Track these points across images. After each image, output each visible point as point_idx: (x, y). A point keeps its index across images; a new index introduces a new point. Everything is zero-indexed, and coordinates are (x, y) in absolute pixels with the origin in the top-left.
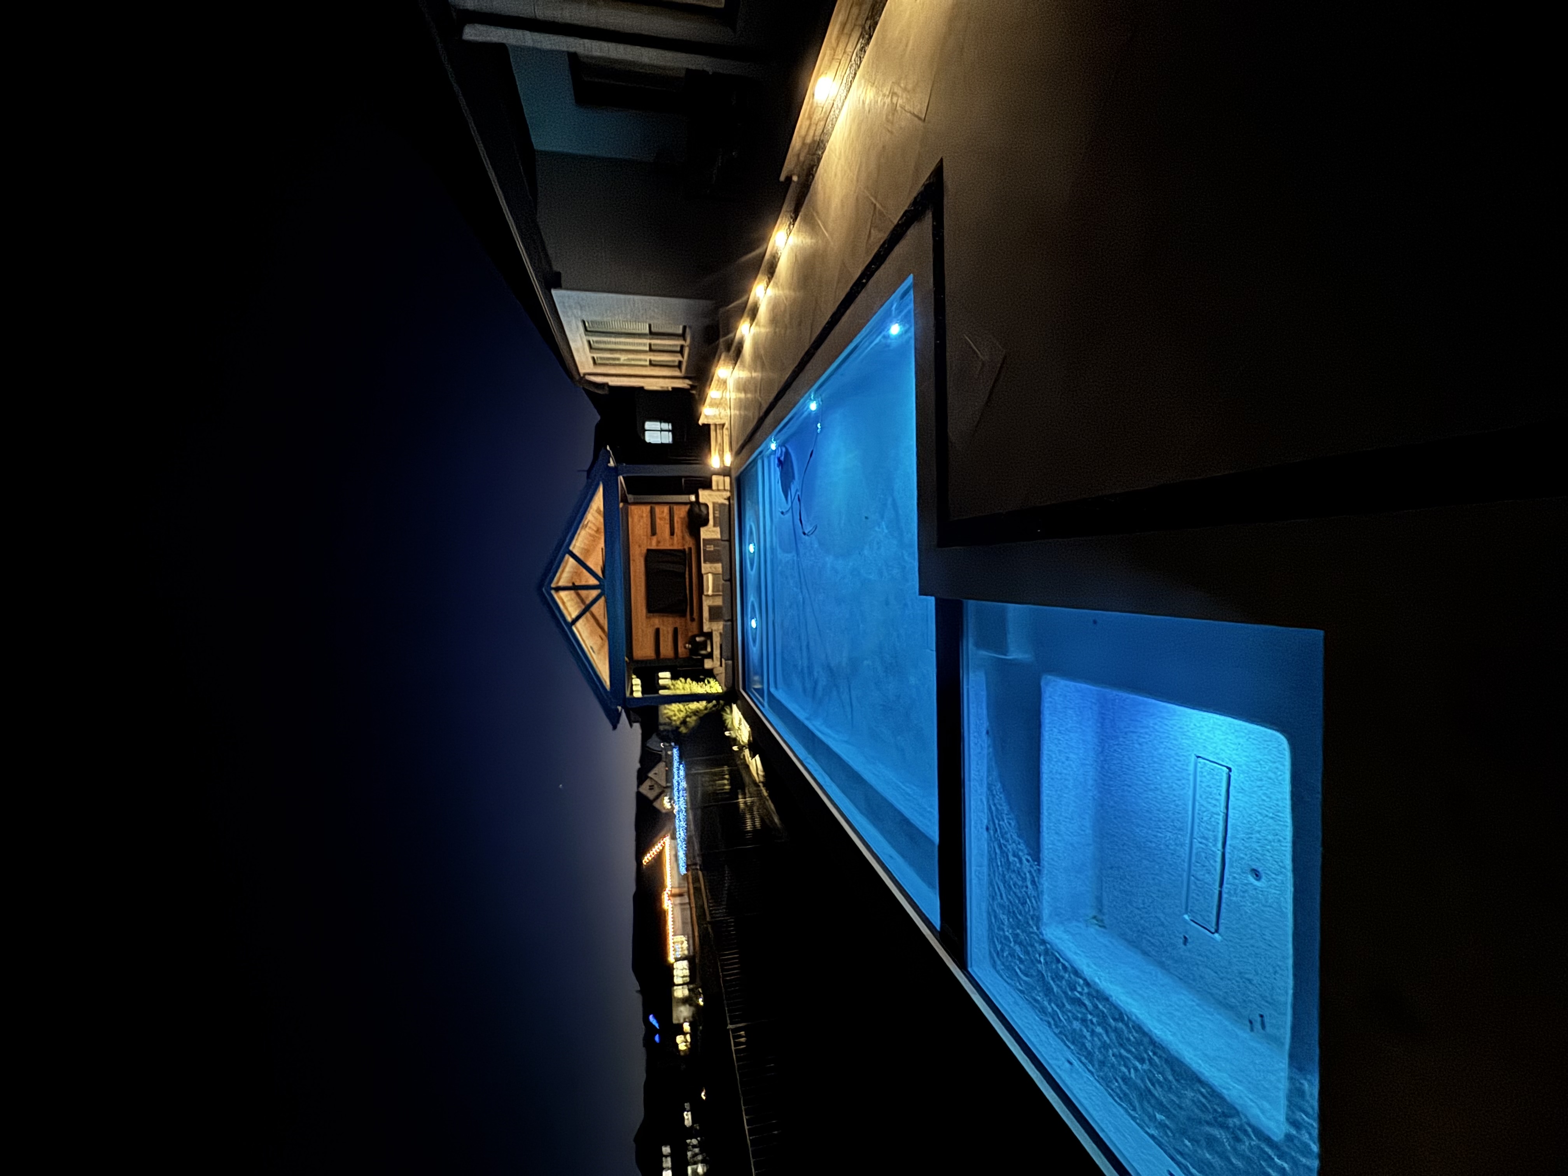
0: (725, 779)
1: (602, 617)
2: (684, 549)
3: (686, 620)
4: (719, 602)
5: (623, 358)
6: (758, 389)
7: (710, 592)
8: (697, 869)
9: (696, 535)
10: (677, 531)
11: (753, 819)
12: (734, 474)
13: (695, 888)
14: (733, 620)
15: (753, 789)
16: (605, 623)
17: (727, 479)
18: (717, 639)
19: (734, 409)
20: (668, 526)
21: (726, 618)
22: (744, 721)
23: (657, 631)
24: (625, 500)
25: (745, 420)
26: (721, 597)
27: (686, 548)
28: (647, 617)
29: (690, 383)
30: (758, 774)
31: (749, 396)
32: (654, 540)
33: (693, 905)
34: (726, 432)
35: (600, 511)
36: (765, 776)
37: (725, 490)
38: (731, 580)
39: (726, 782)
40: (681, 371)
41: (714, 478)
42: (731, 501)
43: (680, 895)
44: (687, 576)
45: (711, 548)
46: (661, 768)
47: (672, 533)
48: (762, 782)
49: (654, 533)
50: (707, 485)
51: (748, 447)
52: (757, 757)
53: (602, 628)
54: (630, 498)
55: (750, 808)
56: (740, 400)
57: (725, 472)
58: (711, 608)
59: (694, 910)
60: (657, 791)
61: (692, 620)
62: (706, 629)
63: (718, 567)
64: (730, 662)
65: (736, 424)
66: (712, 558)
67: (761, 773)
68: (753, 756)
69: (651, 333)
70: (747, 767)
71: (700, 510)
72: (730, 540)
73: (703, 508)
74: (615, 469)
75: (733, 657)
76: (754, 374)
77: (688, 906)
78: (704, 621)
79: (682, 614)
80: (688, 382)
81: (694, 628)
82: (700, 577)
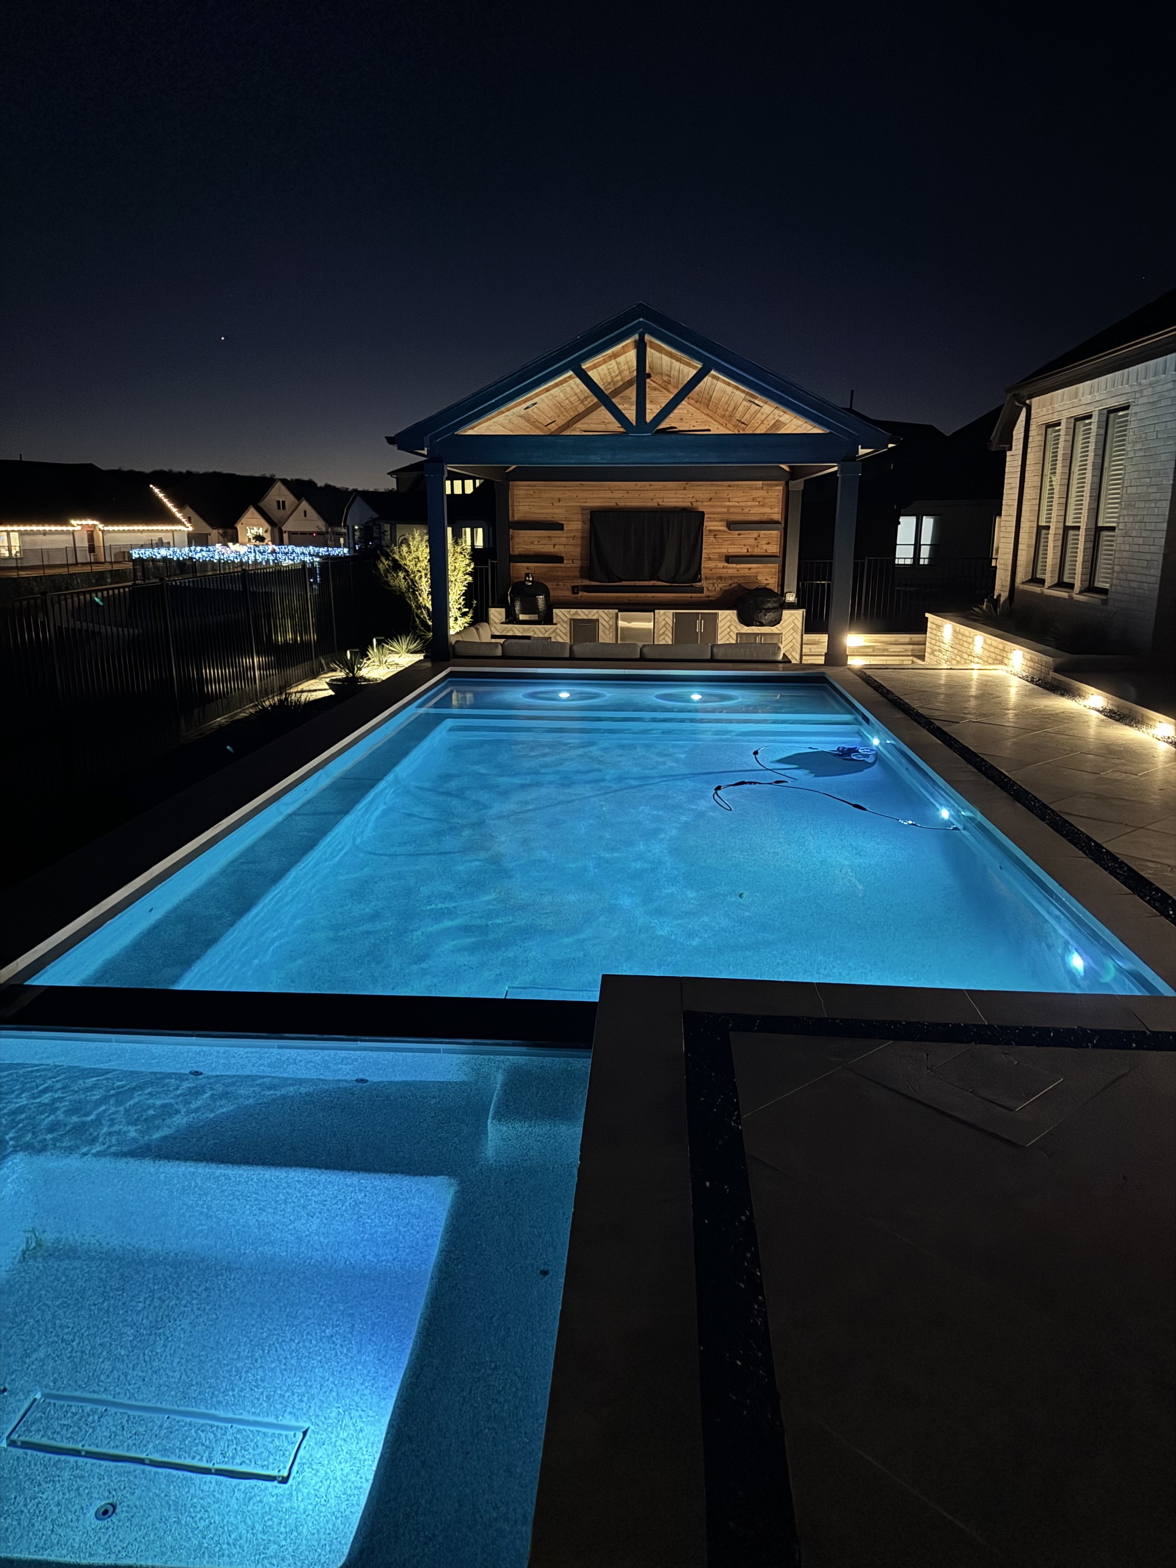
0: (295, 633)
1: (585, 427)
2: (700, 581)
3: (575, 577)
4: (605, 636)
5: (1057, 480)
6: (983, 719)
7: (621, 623)
8: (135, 579)
9: (724, 602)
10: (733, 569)
11: (224, 679)
12: (831, 672)
13: (102, 574)
14: (573, 659)
15: (276, 681)
16: (577, 430)
17: (821, 660)
18: (538, 631)
19: (948, 676)
20: (744, 551)
21: (575, 648)
22: (394, 671)
23: (557, 526)
24: (794, 474)
25: (928, 692)
26: (614, 642)
27: (704, 584)
28: (583, 509)
29: (1002, 599)
30: (302, 691)
31: (973, 703)
32: (721, 527)
33: (73, 570)
34: (907, 661)
35: (778, 429)
36: (298, 705)
37: (801, 656)
38: (643, 660)
39: (290, 636)
40: (1023, 583)
41: (824, 638)
42: (781, 665)
43: (92, 549)
44: (651, 583)
45: (700, 626)
46: (315, 523)
47: (729, 559)
48: (286, 699)
49: (732, 525)
50: (812, 626)
51: (876, 696)
52: (331, 693)
53: (568, 425)
54: (798, 485)
55: (242, 675)
56: (968, 687)
57: (835, 656)
58: (594, 623)
59: (64, 571)
60: (276, 514)
61: (575, 590)
62: (559, 613)
63: (666, 639)
64: (499, 652)
65: (922, 679)
66: (681, 628)
67: (304, 696)
68: (331, 685)
69: (1099, 530)
70: (314, 674)
71: (769, 610)
72: (713, 661)
73: (770, 616)
74: (852, 456)
75: (506, 658)
76: (1011, 714)
77: (71, 561)
78: (573, 611)
79: (587, 572)
80: (1005, 595)
81: (563, 592)
82: (649, 607)
